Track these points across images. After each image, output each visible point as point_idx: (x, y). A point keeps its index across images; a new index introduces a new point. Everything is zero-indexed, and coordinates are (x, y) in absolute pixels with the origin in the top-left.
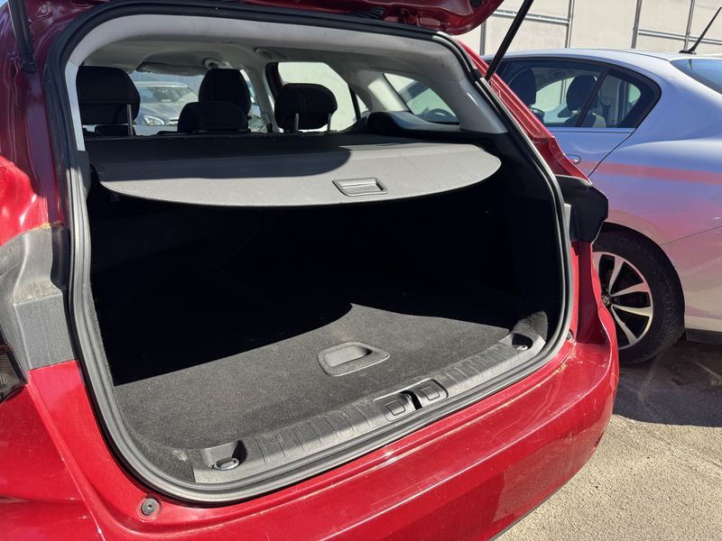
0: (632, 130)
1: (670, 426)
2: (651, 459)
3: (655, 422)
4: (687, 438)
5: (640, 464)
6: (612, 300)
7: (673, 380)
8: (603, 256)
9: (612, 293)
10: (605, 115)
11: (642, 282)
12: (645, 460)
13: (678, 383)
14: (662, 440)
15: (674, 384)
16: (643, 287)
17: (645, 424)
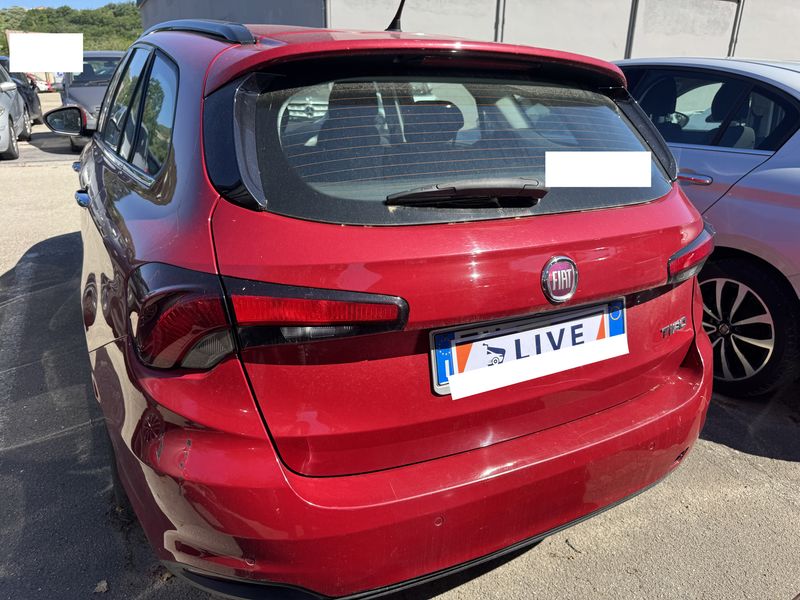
0: (771, 153)
1: (776, 461)
2: (749, 489)
3: (761, 455)
4: (791, 473)
5: (735, 492)
6: (733, 330)
7: (791, 417)
8: (727, 283)
9: (733, 322)
10: (756, 127)
11: (765, 313)
12: (742, 489)
13: (795, 420)
14: (765, 472)
15: (790, 420)
16: (766, 319)
17: (749, 456)
